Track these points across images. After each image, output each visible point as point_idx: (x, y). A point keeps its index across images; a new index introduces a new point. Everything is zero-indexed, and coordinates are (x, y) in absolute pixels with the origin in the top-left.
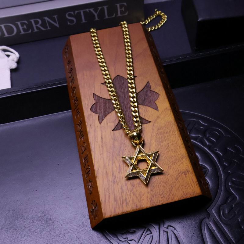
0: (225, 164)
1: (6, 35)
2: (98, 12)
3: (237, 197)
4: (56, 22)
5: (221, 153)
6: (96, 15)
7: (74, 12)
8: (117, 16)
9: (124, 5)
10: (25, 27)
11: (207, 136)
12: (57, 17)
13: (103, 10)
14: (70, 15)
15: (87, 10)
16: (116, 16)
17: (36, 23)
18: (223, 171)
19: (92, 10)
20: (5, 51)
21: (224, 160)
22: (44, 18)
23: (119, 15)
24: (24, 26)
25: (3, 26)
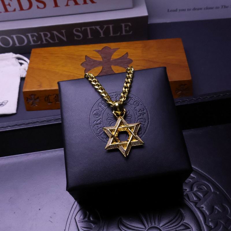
1: (18, 45)
2: (103, 30)
4: (64, 36)
6: (102, 32)
7: (81, 29)
8: (122, 34)
9: (129, 25)
10: (35, 38)
12: (65, 32)
13: (108, 28)
14: (77, 31)
15: (94, 27)
16: (120, 34)
17: (46, 35)
19: (98, 27)
22: (52, 32)
23: (124, 33)
24: (34, 37)
25: (14, 36)
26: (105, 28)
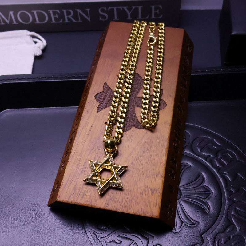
0: (231, 190)
1: (38, 22)
2: (131, 11)
3: (237, 228)
4: (87, 16)
5: (230, 178)
6: (129, 14)
7: (107, 8)
8: (151, 18)
9: (159, 8)
10: (57, 16)
11: (219, 157)
12: (89, 11)
13: (136, 10)
14: (103, 11)
15: (121, 8)
16: (149, 17)
17: (69, 13)
18: (228, 197)
19: (125, 8)
20: (33, 37)
21: (231, 186)
22: (76, 10)
23: (153, 17)
24: (55, 15)
25: (35, 12)
26: (133, 9)
